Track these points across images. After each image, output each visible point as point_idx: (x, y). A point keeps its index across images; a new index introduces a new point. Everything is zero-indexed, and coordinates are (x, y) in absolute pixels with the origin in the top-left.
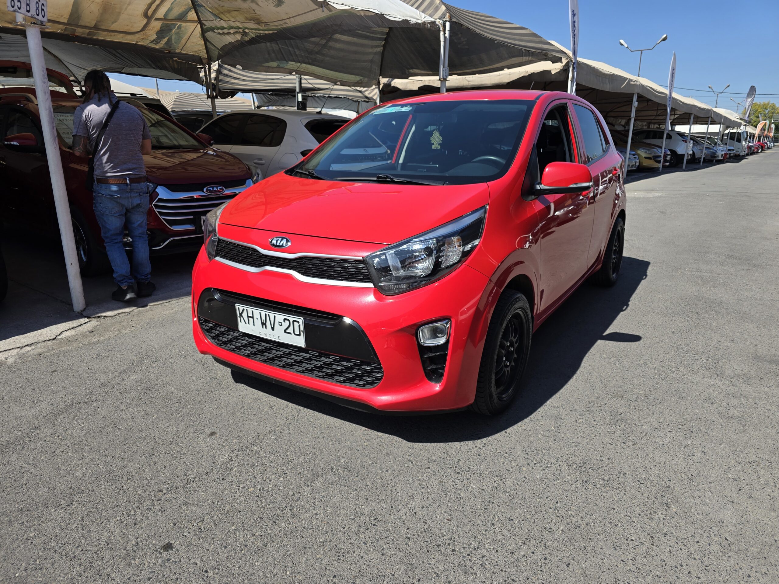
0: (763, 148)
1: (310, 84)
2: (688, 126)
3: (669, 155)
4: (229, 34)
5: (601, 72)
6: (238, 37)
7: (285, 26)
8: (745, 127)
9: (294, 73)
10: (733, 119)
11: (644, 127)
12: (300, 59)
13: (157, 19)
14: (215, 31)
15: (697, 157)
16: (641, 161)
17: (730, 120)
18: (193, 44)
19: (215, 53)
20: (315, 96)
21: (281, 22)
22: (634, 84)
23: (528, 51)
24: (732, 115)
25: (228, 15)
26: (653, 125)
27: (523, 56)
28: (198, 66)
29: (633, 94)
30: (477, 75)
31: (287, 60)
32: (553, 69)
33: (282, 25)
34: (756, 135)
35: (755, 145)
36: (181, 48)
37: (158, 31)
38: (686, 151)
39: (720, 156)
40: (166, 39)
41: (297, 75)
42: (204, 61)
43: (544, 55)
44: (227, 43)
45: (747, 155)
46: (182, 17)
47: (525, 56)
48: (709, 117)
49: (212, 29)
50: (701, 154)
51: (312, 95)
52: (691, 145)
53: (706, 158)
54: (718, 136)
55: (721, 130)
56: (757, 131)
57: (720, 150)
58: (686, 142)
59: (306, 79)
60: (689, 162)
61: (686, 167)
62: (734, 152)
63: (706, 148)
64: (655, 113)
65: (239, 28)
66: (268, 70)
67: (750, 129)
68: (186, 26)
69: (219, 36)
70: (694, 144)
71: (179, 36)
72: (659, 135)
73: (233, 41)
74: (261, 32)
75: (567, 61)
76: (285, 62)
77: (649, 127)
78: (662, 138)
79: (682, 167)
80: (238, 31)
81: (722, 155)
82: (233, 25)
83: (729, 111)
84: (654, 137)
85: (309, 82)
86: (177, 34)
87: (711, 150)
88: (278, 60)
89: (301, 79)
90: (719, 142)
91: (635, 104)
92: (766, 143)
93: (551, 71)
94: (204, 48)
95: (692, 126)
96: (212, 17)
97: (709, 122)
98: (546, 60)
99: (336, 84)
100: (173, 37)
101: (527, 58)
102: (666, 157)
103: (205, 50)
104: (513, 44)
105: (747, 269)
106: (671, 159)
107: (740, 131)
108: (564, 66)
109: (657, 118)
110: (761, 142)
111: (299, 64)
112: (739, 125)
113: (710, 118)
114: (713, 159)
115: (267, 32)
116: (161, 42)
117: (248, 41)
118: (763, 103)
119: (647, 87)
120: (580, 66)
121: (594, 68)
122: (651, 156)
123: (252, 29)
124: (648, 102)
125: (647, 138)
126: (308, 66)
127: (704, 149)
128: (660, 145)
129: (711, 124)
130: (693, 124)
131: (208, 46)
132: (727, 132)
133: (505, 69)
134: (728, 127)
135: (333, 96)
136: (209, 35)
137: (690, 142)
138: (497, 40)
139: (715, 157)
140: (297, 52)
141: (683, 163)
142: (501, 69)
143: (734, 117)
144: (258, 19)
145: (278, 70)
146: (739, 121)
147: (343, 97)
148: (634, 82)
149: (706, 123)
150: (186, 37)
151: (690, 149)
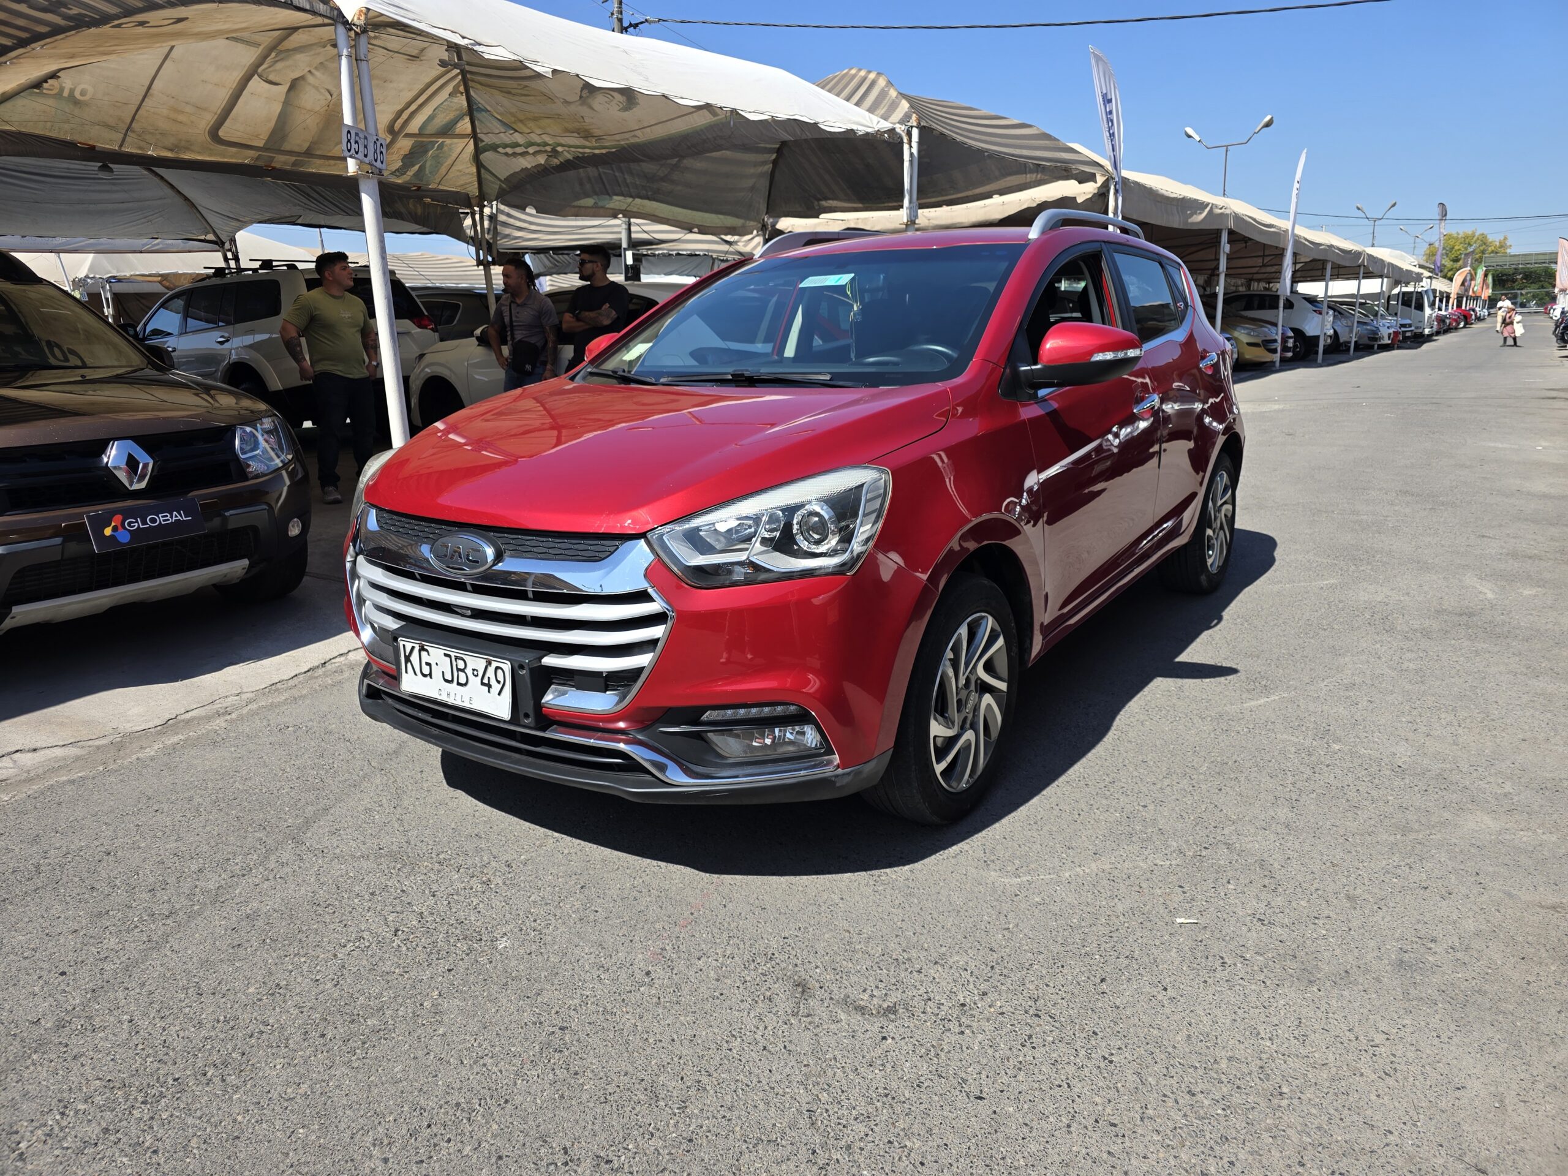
0: (1466, 318)
1: (645, 232)
2: (1322, 284)
3: (1290, 337)
4: (523, 154)
5: (1162, 196)
6: (541, 160)
7: (633, 141)
8: (1429, 280)
9: (620, 216)
10: (1405, 266)
11: (1241, 289)
12: (632, 190)
13: (408, 135)
14: (500, 150)
15: (1342, 340)
16: (1241, 351)
17: (1400, 269)
18: (458, 173)
19: (493, 187)
20: (654, 255)
21: (627, 135)
22: (1222, 214)
23: (1039, 165)
24: (1402, 259)
25: (531, 124)
26: (1256, 284)
27: (1026, 173)
28: (461, 211)
29: (1221, 230)
30: (945, 208)
31: (609, 194)
32: (1080, 194)
33: (628, 139)
34: (1452, 296)
35: (1451, 314)
36: (438, 181)
37: (406, 155)
38: (1322, 329)
39: (1386, 337)
40: (417, 167)
41: (624, 219)
42: (473, 201)
43: (1063, 171)
44: (517, 170)
45: (1438, 333)
46: (447, 131)
47: (1030, 173)
48: (1359, 266)
49: (494, 148)
50: (1351, 335)
51: (649, 252)
52: (1331, 319)
53: (1361, 342)
54: (1379, 300)
55: (1384, 289)
56: (1453, 288)
57: (1384, 326)
58: (1320, 313)
59: (638, 225)
60: (1328, 350)
61: (1323, 360)
62: (1413, 328)
63: (1358, 322)
64: (1259, 261)
65: (546, 144)
66: (579, 213)
67: (1440, 285)
68: (451, 145)
69: (505, 158)
70: (1334, 316)
71: (438, 160)
72: (1270, 301)
73: (529, 167)
74: (587, 150)
75: (1105, 178)
76: (607, 197)
77: (1249, 287)
78: (1277, 307)
79: (1317, 360)
80: (542, 149)
81: (1389, 335)
82: (538, 140)
83: (1398, 252)
84: (1261, 307)
85: (643, 229)
86: (436, 157)
87: (1369, 327)
88: (596, 194)
89: (629, 225)
90: (1382, 311)
91: (1226, 247)
92: (1474, 310)
93: (1075, 198)
94: (476, 179)
95: (1331, 283)
96: (498, 127)
97: (1361, 275)
98: (1067, 178)
99: (691, 232)
100: (428, 164)
101: (1034, 176)
102: (1286, 342)
103: (476, 183)
104: (1013, 155)
105: (1430, 509)
106: (1295, 346)
107: (1420, 290)
108: (1099, 188)
109: (1263, 270)
110: (1463, 308)
111: (630, 200)
112: (1419, 278)
113: (1362, 268)
114: (1372, 343)
115: (597, 152)
116: (408, 173)
117: (557, 166)
118: (1464, 233)
119: (1245, 218)
120: (1126, 185)
121: (1151, 188)
122: (1258, 340)
123: (570, 146)
124: (1246, 243)
125: (1249, 307)
126: (646, 202)
127: (1355, 324)
128: (1274, 320)
129: (1364, 278)
130: (1331, 279)
131: (483, 176)
132: (1396, 291)
133: (994, 196)
134: (1397, 283)
135: (685, 253)
136: (487, 157)
137: (1327, 313)
138: (987, 151)
139: (1375, 339)
140: (629, 179)
141: (1317, 353)
142: (989, 196)
143: (1407, 262)
144: (586, 130)
145: (596, 212)
146: (1417, 270)
147: (701, 253)
148: (1221, 209)
149: (1356, 276)
150: (450, 161)
151: (1329, 326)
